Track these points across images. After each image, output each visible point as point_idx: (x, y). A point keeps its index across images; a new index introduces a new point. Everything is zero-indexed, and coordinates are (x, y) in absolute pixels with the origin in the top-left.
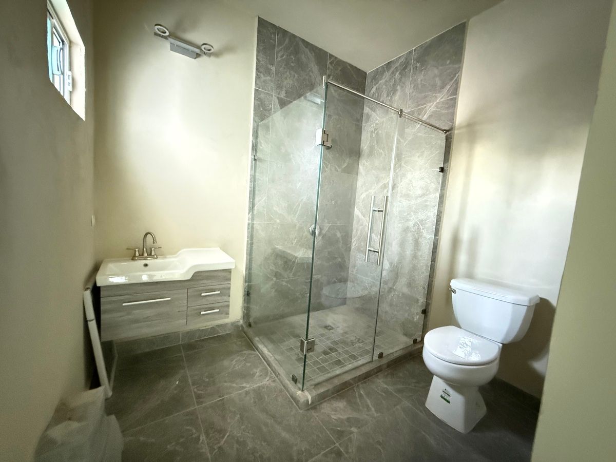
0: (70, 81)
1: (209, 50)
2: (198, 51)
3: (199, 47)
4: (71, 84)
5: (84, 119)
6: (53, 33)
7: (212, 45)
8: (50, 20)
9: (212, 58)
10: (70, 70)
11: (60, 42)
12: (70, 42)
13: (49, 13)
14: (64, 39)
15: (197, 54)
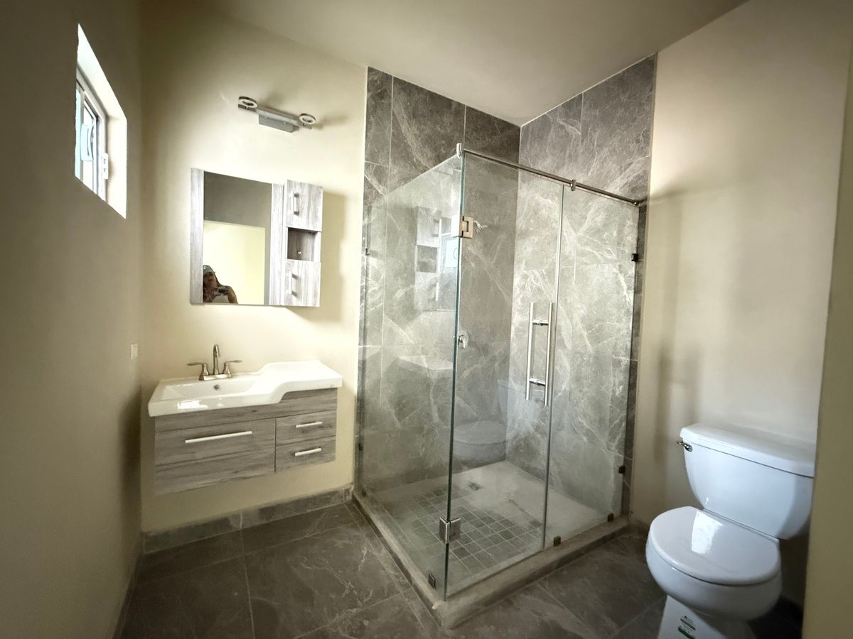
0: (106, 166)
1: (310, 121)
2: (295, 122)
3: (296, 118)
4: (107, 171)
5: (125, 217)
6: (83, 107)
7: (313, 115)
8: (80, 92)
9: (313, 130)
10: (107, 151)
11: (92, 117)
12: (107, 118)
13: (79, 83)
14: (99, 115)
15: (294, 126)
